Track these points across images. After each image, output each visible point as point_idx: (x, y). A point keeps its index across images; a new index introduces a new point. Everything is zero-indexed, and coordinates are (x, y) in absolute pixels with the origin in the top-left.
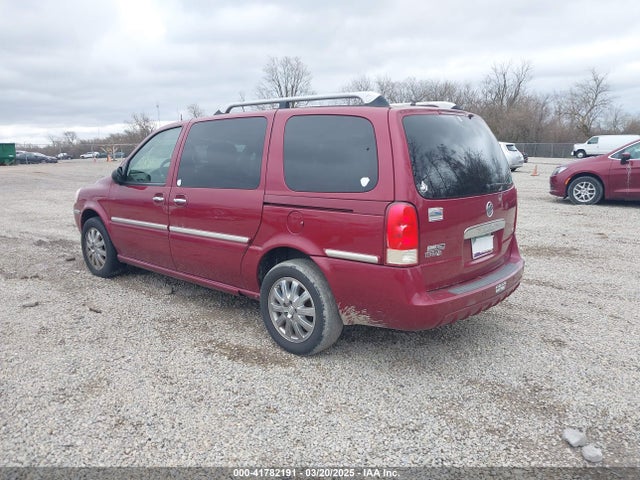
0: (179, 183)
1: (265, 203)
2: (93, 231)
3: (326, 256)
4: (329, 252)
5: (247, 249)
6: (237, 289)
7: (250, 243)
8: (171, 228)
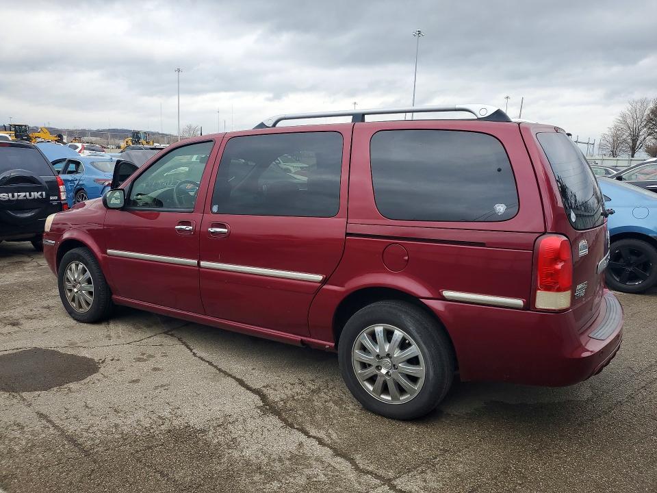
0: (215, 209)
1: (347, 234)
2: (73, 266)
3: (443, 299)
4: (448, 294)
5: (320, 288)
6: (299, 338)
7: (324, 282)
8: (203, 263)
